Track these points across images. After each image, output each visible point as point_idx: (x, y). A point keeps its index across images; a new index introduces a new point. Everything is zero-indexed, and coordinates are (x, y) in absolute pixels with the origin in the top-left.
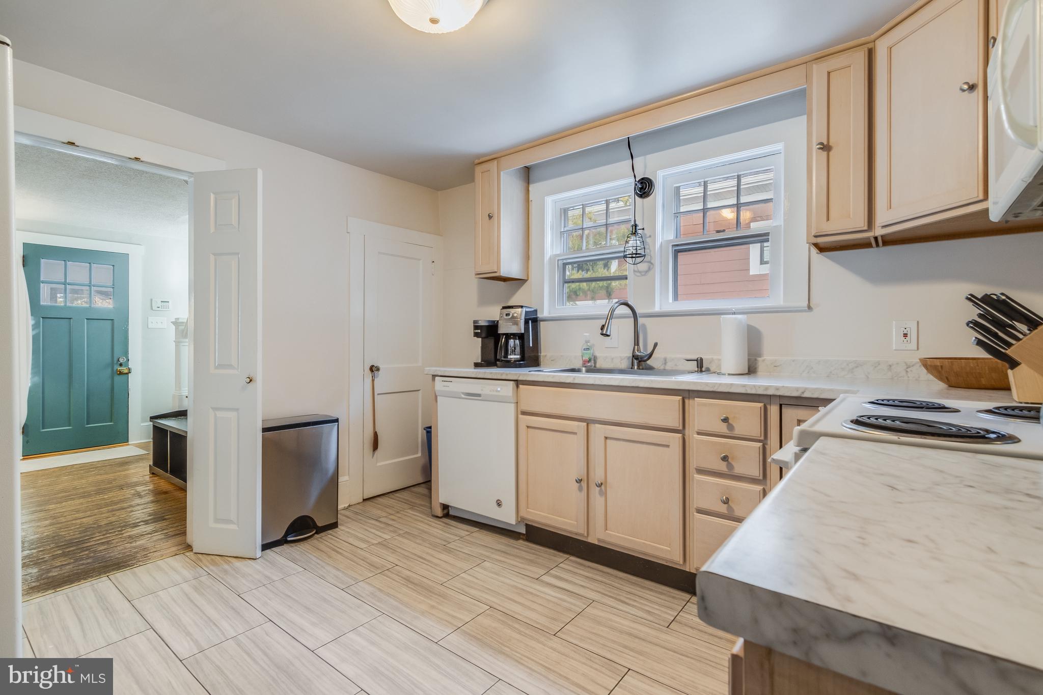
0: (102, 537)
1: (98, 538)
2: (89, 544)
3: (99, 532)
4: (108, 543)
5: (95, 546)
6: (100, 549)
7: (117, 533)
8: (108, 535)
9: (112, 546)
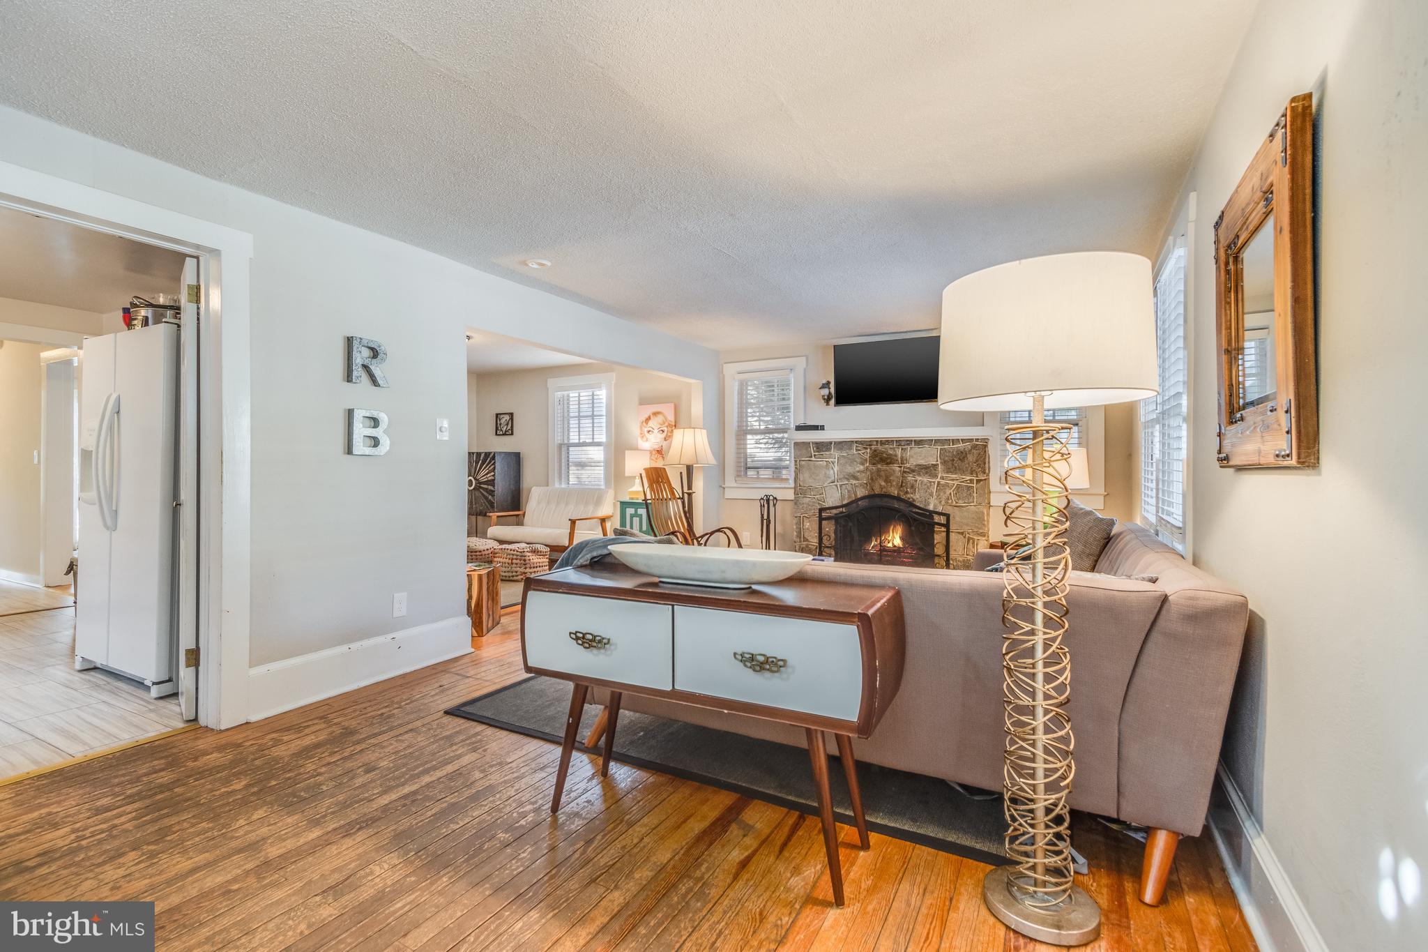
0: (116, 822)
1: (123, 819)
2: (136, 805)
3: (127, 831)
4: (98, 811)
5: (119, 803)
6: (106, 799)
7: (87, 833)
8: (104, 826)
9: (87, 806)
